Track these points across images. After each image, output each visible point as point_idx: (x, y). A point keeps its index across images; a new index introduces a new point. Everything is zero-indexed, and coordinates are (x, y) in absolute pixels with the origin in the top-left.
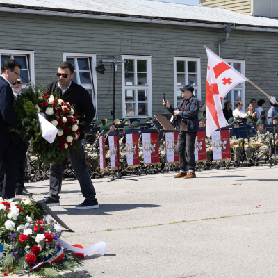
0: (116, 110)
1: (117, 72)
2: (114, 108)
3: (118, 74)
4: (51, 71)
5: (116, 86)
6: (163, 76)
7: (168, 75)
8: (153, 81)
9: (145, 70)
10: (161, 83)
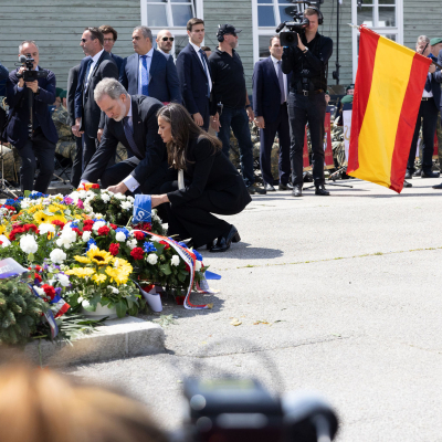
0: (341, 70)
1: (344, 6)
2: (338, 66)
3: (344, 9)
4: (231, 5)
5: (341, 29)
6: (423, 11)
7: (432, 9)
8: (406, 20)
9: (393, 3)
10: (420, 23)
